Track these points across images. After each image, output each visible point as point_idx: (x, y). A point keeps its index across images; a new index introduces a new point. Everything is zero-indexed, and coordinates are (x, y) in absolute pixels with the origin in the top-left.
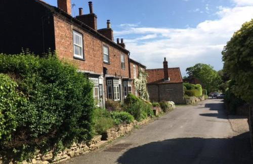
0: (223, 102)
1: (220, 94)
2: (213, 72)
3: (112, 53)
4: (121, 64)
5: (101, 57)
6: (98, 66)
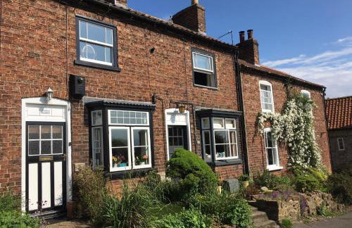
3: (135, 43)
4: (191, 74)
5: (55, 47)
6: (32, 70)
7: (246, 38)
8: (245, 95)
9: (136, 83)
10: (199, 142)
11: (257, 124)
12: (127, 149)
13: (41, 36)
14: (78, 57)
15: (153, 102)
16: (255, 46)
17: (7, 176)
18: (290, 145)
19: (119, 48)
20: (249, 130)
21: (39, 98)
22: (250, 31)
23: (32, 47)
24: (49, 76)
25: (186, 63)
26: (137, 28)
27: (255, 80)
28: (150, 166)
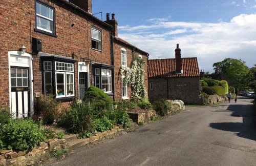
0: (252, 104)
1: (251, 93)
2: (244, 68)
3: (64, 19)
4: (91, 41)
5: (25, 19)
6: (13, 33)
7: (111, 19)
8: (115, 56)
9: (65, 45)
10: (93, 83)
11: (119, 73)
12: (63, 85)
13: (17, 11)
14: (36, 26)
15: (73, 57)
16: (116, 25)
17: (3, 99)
18: (133, 85)
19: (56, 22)
20: (116, 76)
21: (17, 52)
22: (113, 15)
23: (13, 18)
24: (22, 38)
25: (88, 35)
26: (65, 10)
27: (120, 48)
28: (73, 95)
